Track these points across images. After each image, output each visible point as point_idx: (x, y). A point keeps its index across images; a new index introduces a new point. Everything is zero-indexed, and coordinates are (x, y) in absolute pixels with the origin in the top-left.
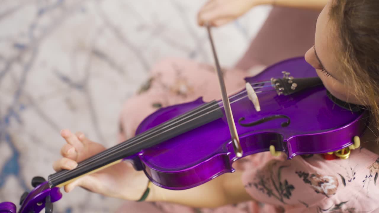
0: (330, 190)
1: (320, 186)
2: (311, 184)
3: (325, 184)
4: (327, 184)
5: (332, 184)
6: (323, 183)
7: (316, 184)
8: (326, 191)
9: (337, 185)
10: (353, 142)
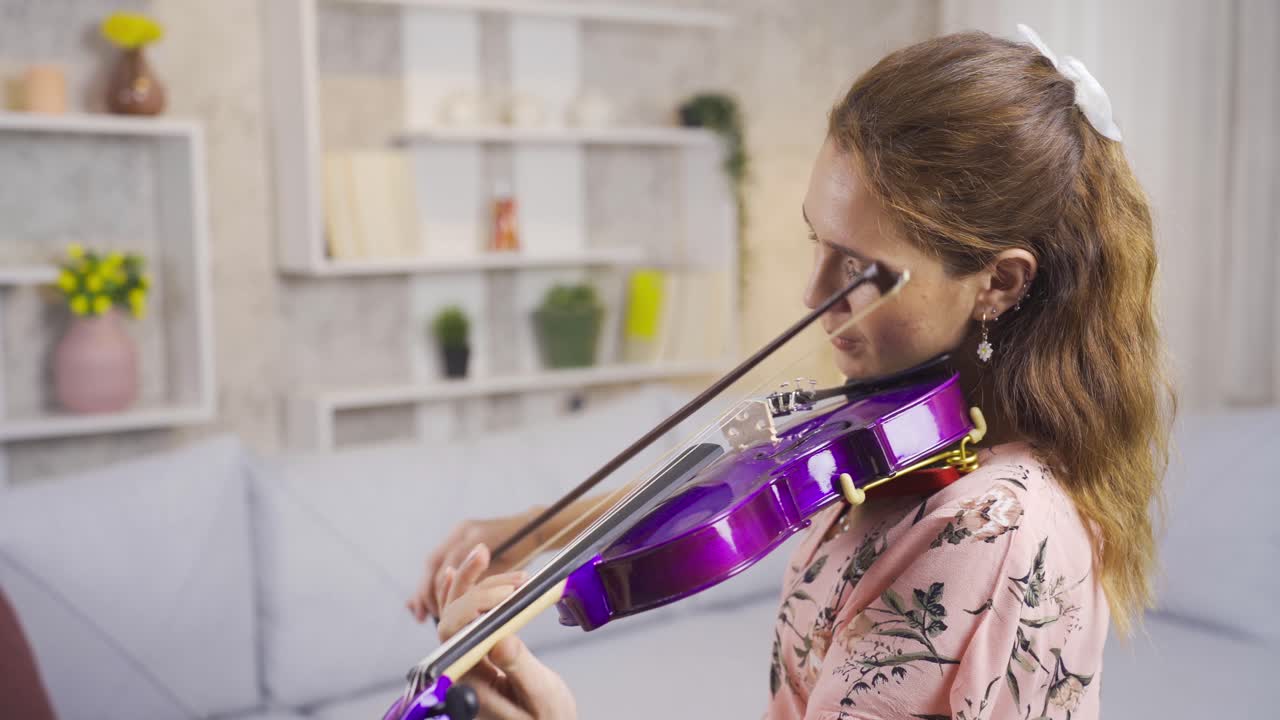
0: (1009, 514)
1: (988, 520)
2: (970, 534)
3: (992, 507)
4: (996, 504)
5: (1004, 498)
6: (988, 509)
7: (978, 521)
8: (1006, 522)
9: (1014, 495)
10: (973, 424)
